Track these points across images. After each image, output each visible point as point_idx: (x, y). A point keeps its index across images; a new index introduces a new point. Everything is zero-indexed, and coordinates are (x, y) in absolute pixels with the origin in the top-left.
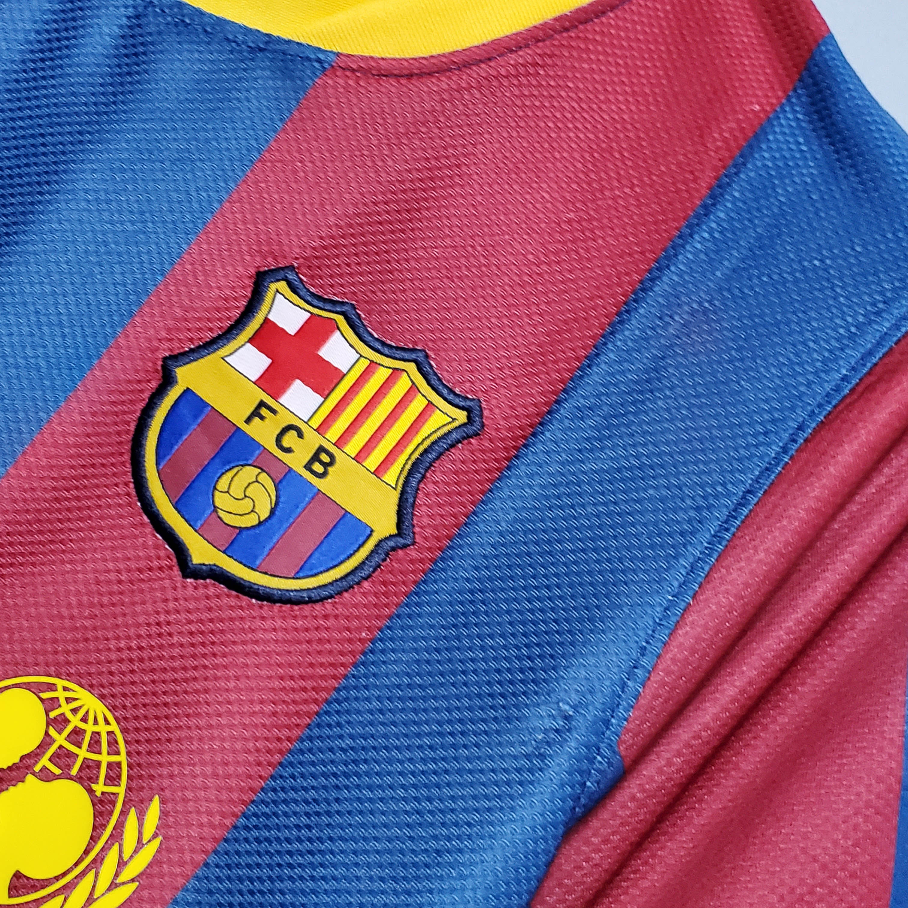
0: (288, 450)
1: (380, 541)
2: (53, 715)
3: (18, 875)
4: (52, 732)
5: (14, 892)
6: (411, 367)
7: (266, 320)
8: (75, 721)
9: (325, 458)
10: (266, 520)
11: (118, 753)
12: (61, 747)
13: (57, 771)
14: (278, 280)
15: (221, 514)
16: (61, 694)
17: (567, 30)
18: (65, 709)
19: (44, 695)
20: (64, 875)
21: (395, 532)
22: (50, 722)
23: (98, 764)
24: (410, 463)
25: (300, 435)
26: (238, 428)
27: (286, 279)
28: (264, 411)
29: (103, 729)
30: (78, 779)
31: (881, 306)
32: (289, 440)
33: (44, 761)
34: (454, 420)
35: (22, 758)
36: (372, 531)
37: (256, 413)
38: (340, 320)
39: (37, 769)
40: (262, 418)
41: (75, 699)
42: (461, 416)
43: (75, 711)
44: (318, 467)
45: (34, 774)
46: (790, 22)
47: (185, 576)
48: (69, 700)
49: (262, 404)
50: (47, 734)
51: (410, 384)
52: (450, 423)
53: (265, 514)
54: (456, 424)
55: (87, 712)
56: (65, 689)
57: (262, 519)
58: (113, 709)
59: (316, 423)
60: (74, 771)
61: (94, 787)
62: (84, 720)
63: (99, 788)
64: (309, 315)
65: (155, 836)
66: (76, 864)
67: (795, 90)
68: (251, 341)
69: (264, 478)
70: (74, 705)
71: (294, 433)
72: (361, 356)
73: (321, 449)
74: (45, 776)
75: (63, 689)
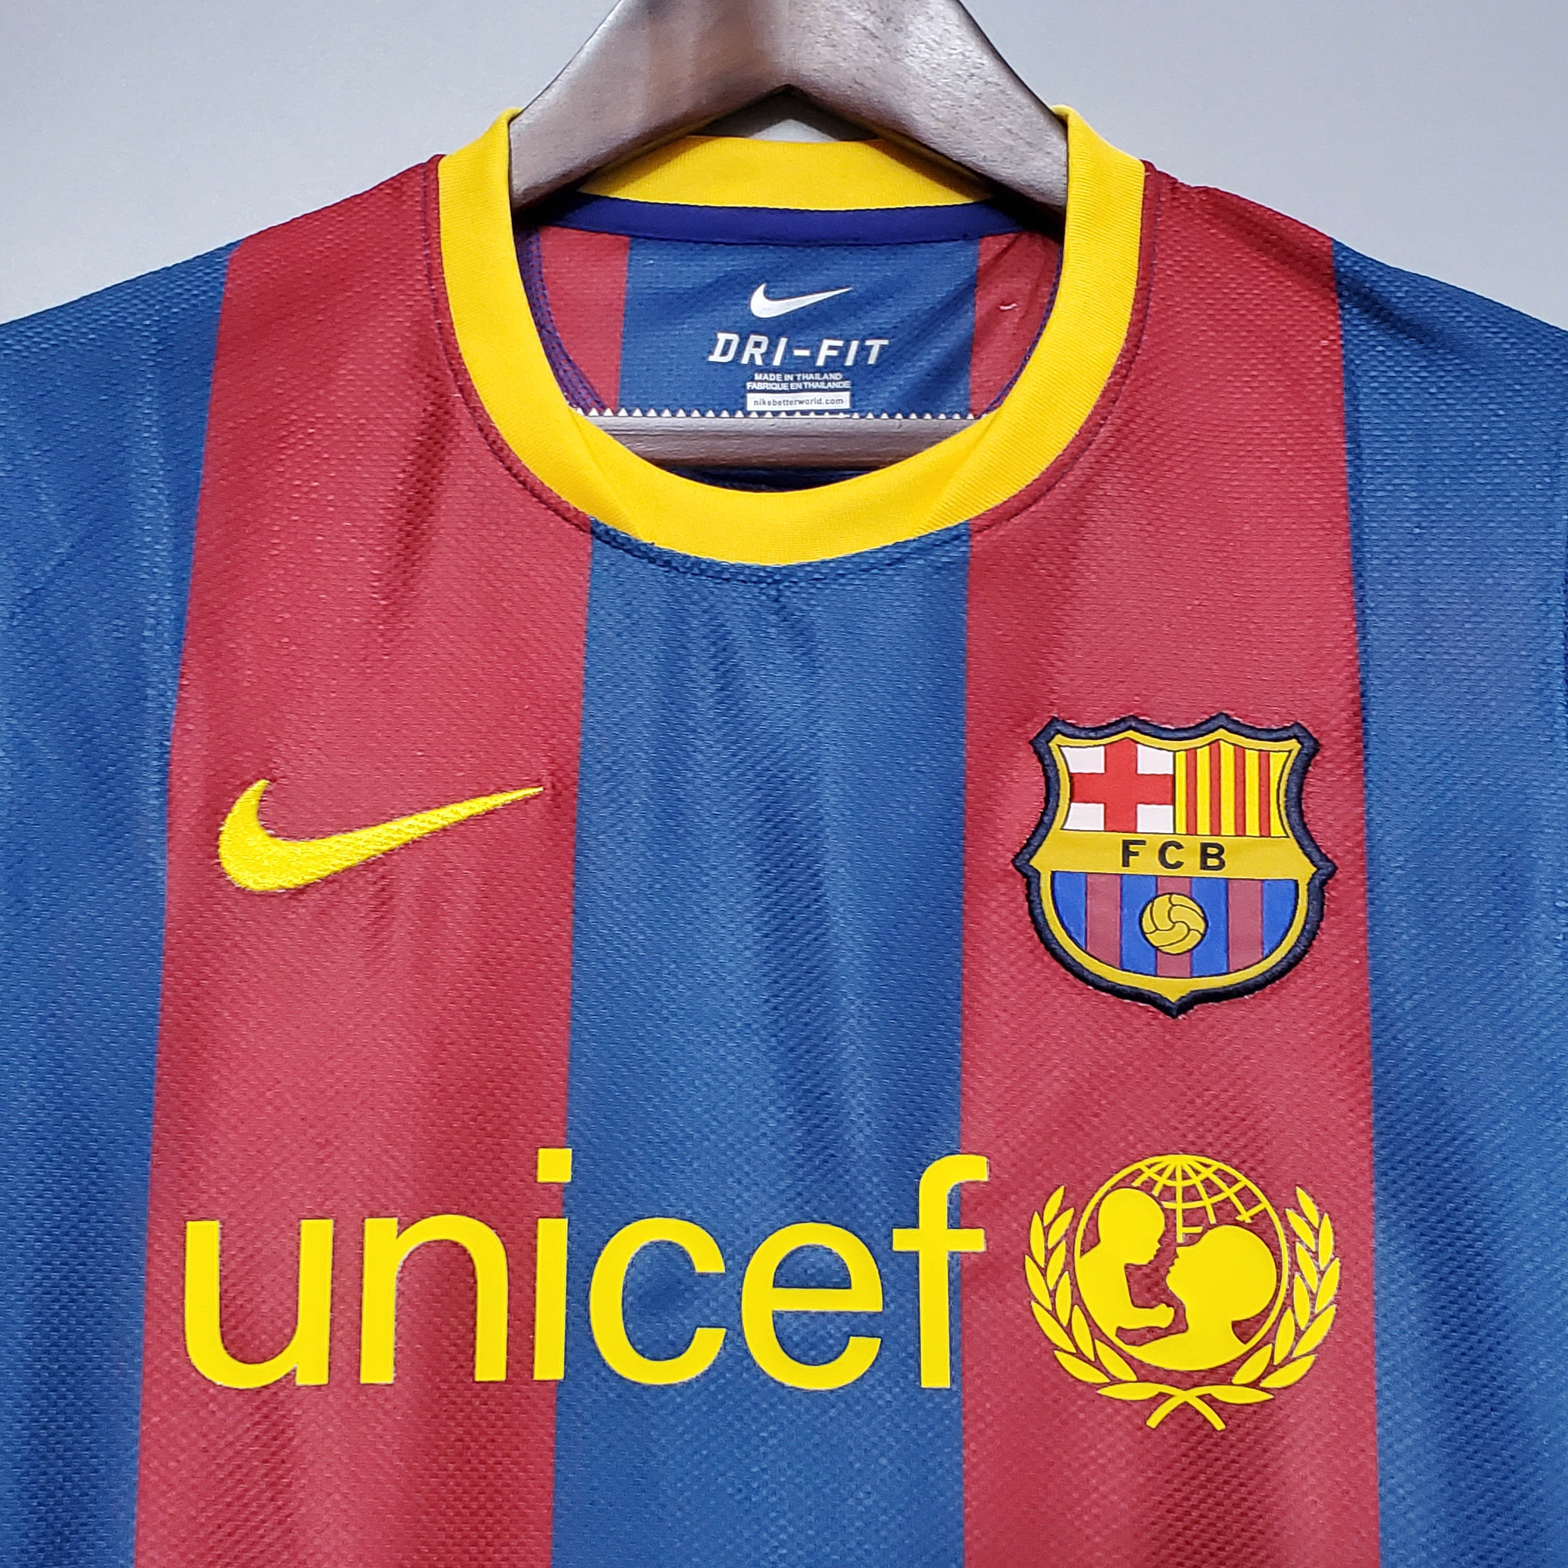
0: (1178, 865)
1: (1309, 884)
2: (1156, 1192)
3: (1235, 1325)
4: (1167, 1205)
5: (1245, 1338)
6: (1221, 733)
7: (1071, 776)
8: (1179, 1184)
9: (1212, 851)
10: (1206, 930)
11: (1236, 1181)
12: (1184, 1211)
13: (1199, 1230)
14: (1053, 737)
15: (1165, 949)
16: (1149, 1173)
17: (1125, 377)
18: (1162, 1181)
19: (1137, 1183)
20: (1276, 1295)
21: (1315, 869)
22: (1158, 1200)
23: (1227, 1200)
24: (1282, 808)
25: (1179, 846)
26: (1122, 875)
27: (1058, 732)
28: (1132, 848)
29: (1207, 1173)
30: (1220, 1223)
31: (1555, 448)
32: (1172, 856)
33: (1181, 1231)
34: (1290, 752)
35: (1160, 1241)
36: (1296, 881)
37: (1127, 854)
38: (1131, 734)
39: (1180, 1239)
40: (1136, 854)
41: (1163, 1170)
42: (1294, 745)
43: (1172, 1177)
44: (1212, 862)
45: (1181, 1245)
46: (1290, 248)
47: (1174, 1017)
48: (1160, 1173)
49: (1126, 844)
50: (1164, 1210)
51: (1232, 747)
52: (1288, 757)
53: (1201, 927)
54: (1294, 754)
55: (1183, 1171)
56: (1150, 1167)
57: (1202, 931)
58: (1202, 1153)
59: (1182, 828)
60: (1213, 1220)
61: (1239, 1218)
62: (1185, 1177)
63: (1245, 1216)
64: (1102, 748)
65: (1321, 1217)
66: (1279, 1280)
67: (1342, 308)
68: (1071, 800)
69: (1175, 899)
70: (1167, 1173)
71: (1172, 848)
72: (1175, 752)
73: (1204, 846)
74: (1192, 1240)
75: (1147, 1168)
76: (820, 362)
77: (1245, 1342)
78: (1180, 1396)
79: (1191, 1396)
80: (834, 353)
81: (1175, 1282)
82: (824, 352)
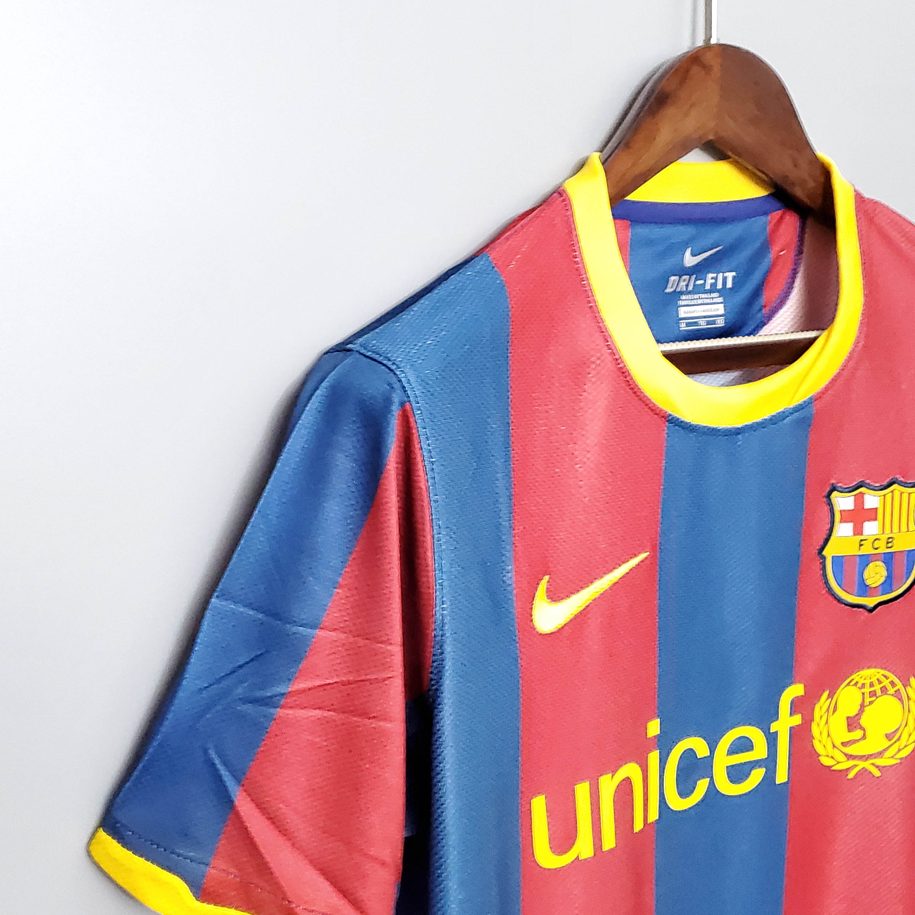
0: (878, 548)
2: (859, 686)
3: (886, 735)
6: (895, 486)
7: (840, 511)
9: (890, 540)
12: (870, 692)
13: (874, 699)
14: (832, 493)
15: (870, 586)
16: (857, 679)
18: (862, 681)
19: (852, 684)
20: (901, 723)
22: (860, 689)
23: (885, 686)
25: (879, 540)
26: (858, 555)
27: (835, 490)
28: (862, 542)
29: (879, 675)
30: (882, 695)
32: (876, 544)
33: (868, 700)
35: (860, 706)
37: (860, 545)
38: (862, 489)
39: (867, 704)
40: (864, 545)
41: (863, 676)
43: (865, 679)
44: (889, 545)
45: (867, 706)
47: (871, 613)
49: (860, 541)
50: (862, 692)
51: (899, 492)
53: (886, 574)
55: (871, 676)
57: (886, 576)
59: (880, 531)
60: (879, 694)
63: (891, 691)
64: (853, 497)
66: (904, 715)
68: (840, 522)
69: (877, 563)
71: (876, 541)
72: (879, 496)
73: (887, 538)
74: (871, 703)
75: (856, 677)
76: (708, 287)
77: (890, 740)
78: (862, 764)
79: (866, 765)
80: (713, 281)
81: (863, 721)
82: (709, 281)
